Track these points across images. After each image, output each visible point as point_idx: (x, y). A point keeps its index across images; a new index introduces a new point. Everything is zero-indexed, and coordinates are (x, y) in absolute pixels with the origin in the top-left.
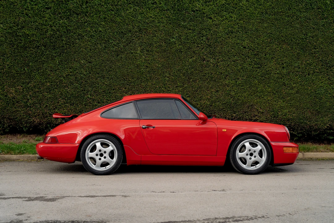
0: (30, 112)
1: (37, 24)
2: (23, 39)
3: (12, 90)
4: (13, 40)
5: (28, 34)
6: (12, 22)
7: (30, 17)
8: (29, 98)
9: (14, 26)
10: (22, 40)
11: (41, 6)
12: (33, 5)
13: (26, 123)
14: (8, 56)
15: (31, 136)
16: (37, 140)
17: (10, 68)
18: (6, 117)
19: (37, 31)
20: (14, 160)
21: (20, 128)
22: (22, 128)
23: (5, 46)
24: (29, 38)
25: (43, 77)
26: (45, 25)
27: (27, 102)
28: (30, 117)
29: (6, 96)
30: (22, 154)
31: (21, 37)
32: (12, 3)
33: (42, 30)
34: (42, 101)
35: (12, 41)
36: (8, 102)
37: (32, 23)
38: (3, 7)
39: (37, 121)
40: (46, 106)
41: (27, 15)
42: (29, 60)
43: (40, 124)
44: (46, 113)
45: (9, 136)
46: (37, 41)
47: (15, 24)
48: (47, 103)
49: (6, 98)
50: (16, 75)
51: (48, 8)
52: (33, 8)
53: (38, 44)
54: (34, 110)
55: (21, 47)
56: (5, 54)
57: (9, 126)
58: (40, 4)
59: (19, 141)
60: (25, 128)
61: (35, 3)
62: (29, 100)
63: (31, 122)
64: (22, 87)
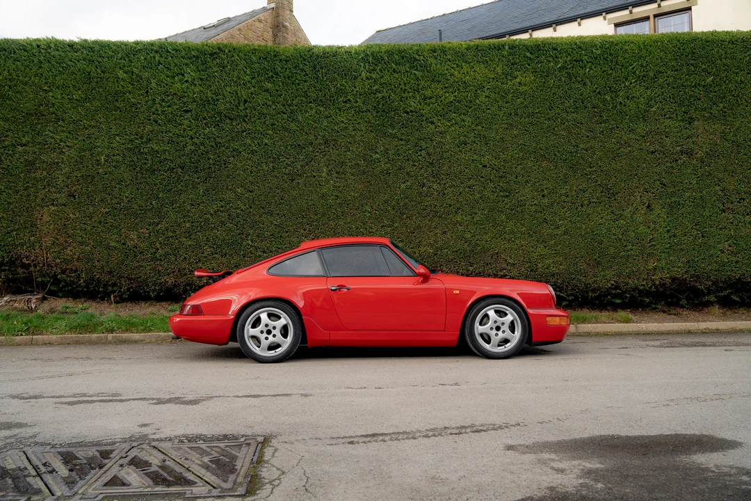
0: (160, 268)
1: (171, 135)
2: (149, 158)
3: (134, 235)
4: (135, 159)
5: (157, 151)
6: (134, 133)
7: (160, 125)
8: (158, 247)
9: (137, 139)
10: (148, 160)
11: (177, 109)
12: (164, 107)
13: (155, 284)
14: (127, 184)
15: (162, 304)
16: (170, 311)
17: (129, 201)
18: (123, 277)
19: (170, 145)
20: (136, 342)
21: (145, 292)
22: (148, 292)
23: (122, 169)
24: (159, 155)
25: (180, 215)
26: (183, 137)
27: (155, 252)
28: (160, 276)
29: (124, 244)
30: (149, 332)
31: (146, 154)
32: (134, 104)
33: (178, 143)
34: (178, 251)
35: (133, 161)
36: (126, 253)
37: (162, 132)
38: (120, 111)
39: (170, 281)
40: (185, 258)
41: (156, 122)
42: (158, 189)
43: (175, 286)
44: (184, 269)
45: (129, 304)
46: (171, 160)
47: (137, 135)
48: (186, 254)
49: (123, 246)
50: (139, 212)
51: (187, 111)
52: (165, 111)
53: (172, 166)
54: (166, 265)
55: (147, 170)
56: (122, 181)
57: (128, 289)
58: (176, 105)
59: (143, 313)
60: (153, 293)
61: (168, 104)
62: (158, 249)
63: (161, 283)
64: (147, 229)
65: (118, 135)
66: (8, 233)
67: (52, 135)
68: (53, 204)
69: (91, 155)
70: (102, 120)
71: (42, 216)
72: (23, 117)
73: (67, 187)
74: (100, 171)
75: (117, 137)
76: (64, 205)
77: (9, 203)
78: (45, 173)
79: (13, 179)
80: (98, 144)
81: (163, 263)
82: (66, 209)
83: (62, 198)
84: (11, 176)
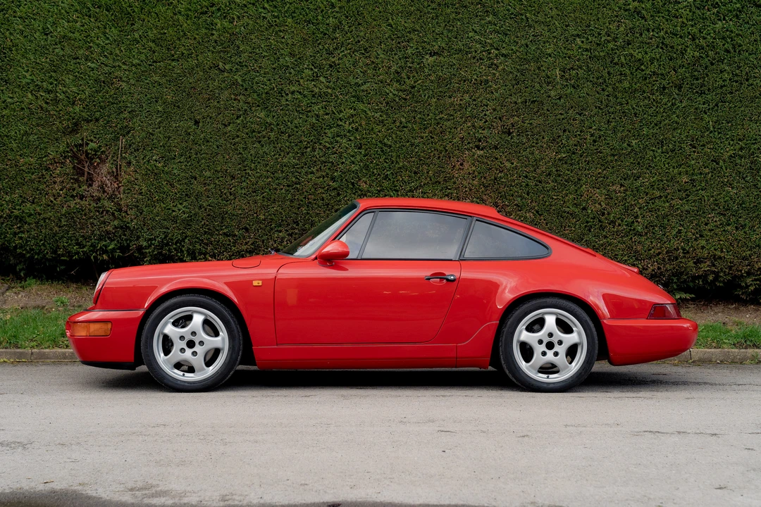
65: (578, 35)
66: (410, 191)
67: (477, 37)
68: (478, 147)
69: (539, 68)
70: (554, 12)
71: (462, 164)
72: (433, 9)
73: (500, 118)
74: (553, 93)
75: (578, 39)
76: (496, 148)
77: (412, 145)
78: (467, 97)
79: (419, 107)
80: (549, 51)
81: (643, 239)
82: (497, 154)
83: (493, 136)
84: (417, 102)
